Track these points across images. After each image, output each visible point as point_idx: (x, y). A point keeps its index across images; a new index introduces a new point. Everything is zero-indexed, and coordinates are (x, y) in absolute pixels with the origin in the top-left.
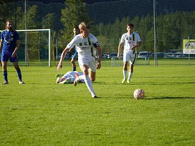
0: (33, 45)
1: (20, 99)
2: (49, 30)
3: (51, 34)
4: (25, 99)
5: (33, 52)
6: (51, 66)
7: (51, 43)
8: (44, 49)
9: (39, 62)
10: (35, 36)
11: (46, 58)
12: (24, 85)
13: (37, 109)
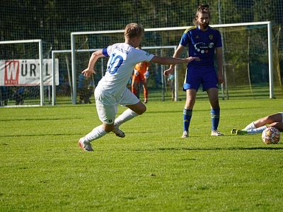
0: (235, 54)
1: (214, 166)
2: (268, 23)
3: (273, 30)
4: (223, 166)
5: (236, 69)
6: (274, 98)
7: (273, 51)
8: (259, 63)
9: (249, 90)
10: (240, 36)
11: (263, 81)
12: (221, 137)
13: (249, 188)
